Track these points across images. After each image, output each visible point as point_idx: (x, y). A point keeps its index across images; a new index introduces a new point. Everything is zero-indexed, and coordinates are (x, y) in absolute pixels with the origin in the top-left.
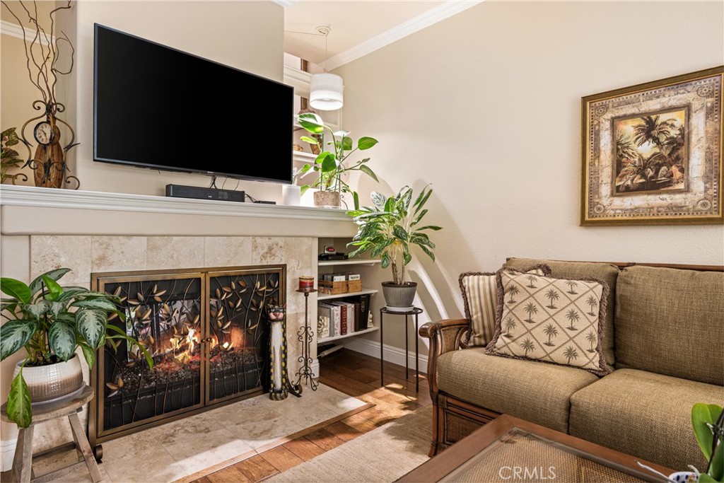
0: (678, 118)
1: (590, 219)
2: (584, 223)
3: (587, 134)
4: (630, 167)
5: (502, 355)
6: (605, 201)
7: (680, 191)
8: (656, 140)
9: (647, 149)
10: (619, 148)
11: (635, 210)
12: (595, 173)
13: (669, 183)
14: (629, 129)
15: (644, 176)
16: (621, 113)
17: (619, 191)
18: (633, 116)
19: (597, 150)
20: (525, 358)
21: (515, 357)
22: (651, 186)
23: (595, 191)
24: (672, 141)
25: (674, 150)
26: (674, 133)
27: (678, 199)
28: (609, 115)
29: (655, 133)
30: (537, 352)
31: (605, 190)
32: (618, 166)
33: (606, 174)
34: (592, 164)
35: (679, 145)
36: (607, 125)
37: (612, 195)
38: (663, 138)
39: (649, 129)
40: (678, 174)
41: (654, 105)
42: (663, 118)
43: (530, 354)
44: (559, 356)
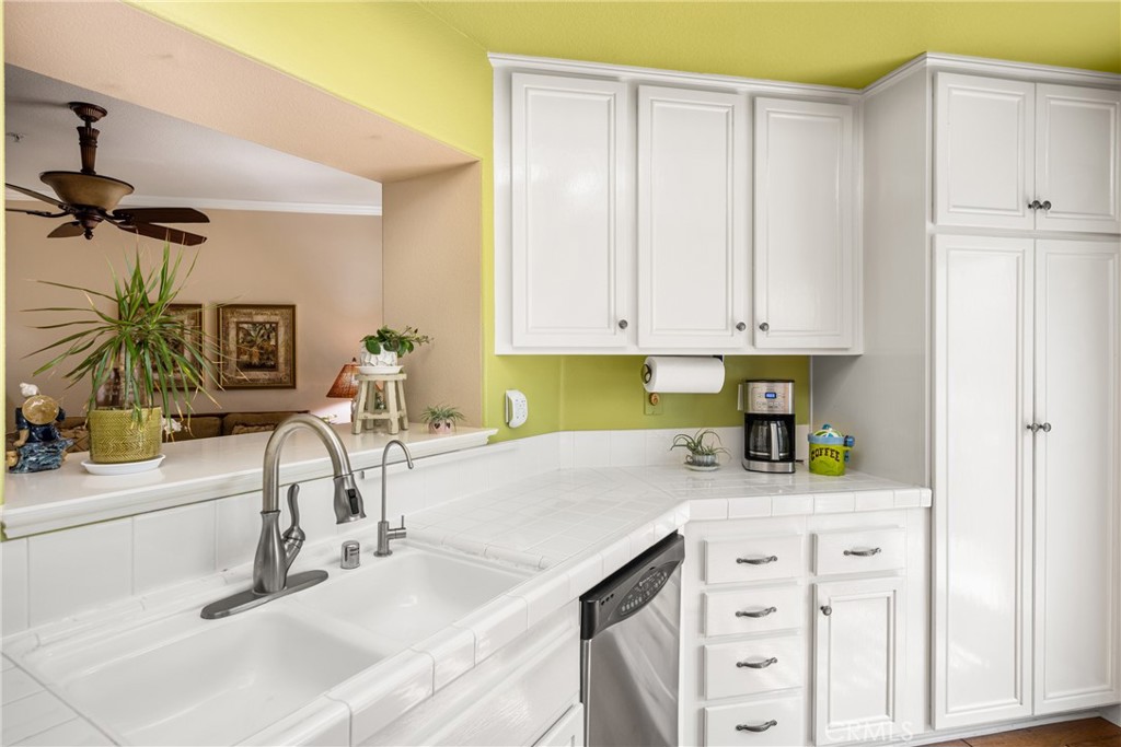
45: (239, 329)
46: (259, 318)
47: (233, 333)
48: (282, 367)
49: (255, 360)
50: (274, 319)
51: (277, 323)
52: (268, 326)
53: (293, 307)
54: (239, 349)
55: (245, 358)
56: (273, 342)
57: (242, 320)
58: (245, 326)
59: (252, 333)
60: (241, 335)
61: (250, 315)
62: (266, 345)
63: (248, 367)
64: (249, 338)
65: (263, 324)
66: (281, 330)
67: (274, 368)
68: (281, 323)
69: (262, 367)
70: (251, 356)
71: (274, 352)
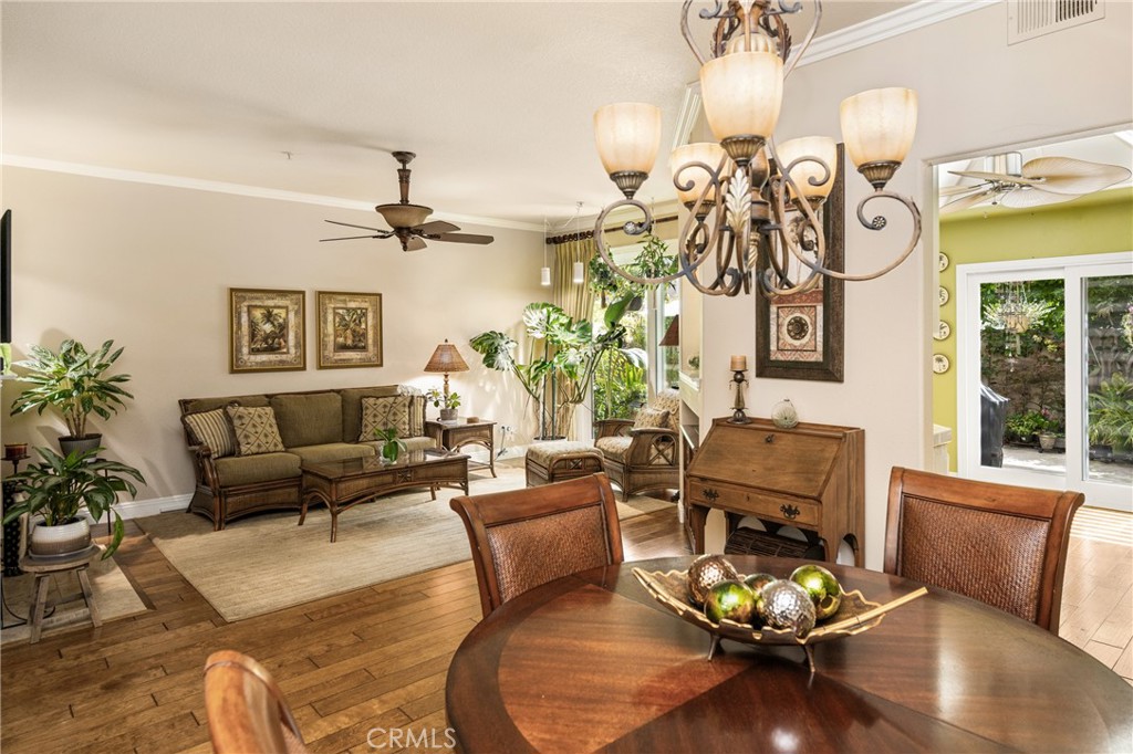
0: (282, 313)
1: (236, 368)
2: (233, 371)
3: (234, 314)
4: (259, 337)
5: (248, 455)
6: (245, 358)
7: (284, 353)
8: (272, 323)
9: (268, 328)
10: (253, 325)
11: (262, 363)
12: (239, 339)
13: (278, 349)
14: (258, 314)
15: (267, 343)
16: (254, 304)
17: (254, 351)
18: (260, 307)
19: (239, 324)
20: (257, 453)
21: (253, 454)
22: (271, 349)
23: (239, 350)
24: (280, 325)
25: (281, 330)
26: (281, 321)
27: (284, 357)
28: (246, 304)
29: (272, 319)
30: (263, 449)
31: (245, 350)
32: (253, 336)
33: (245, 340)
34: (237, 333)
35: (283, 328)
36: (245, 309)
37: (250, 354)
38: (276, 323)
39: (269, 317)
40: (283, 344)
41: (270, 303)
42: (276, 311)
43: (261, 450)
44: (272, 448)
45: (335, 314)
46: (352, 305)
47: (330, 317)
48: (371, 348)
49: (349, 342)
50: (364, 305)
51: (367, 309)
52: (359, 312)
53: (380, 295)
54: (335, 331)
55: (341, 340)
56: (363, 326)
57: (338, 305)
58: (341, 311)
59: (347, 318)
60: (337, 320)
61: (345, 301)
62: (358, 329)
63: (344, 348)
64: (344, 323)
65: (355, 310)
66: (370, 316)
67: (364, 348)
68: (370, 309)
69: (354, 348)
70: (346, 338)
71: (364, 335)
